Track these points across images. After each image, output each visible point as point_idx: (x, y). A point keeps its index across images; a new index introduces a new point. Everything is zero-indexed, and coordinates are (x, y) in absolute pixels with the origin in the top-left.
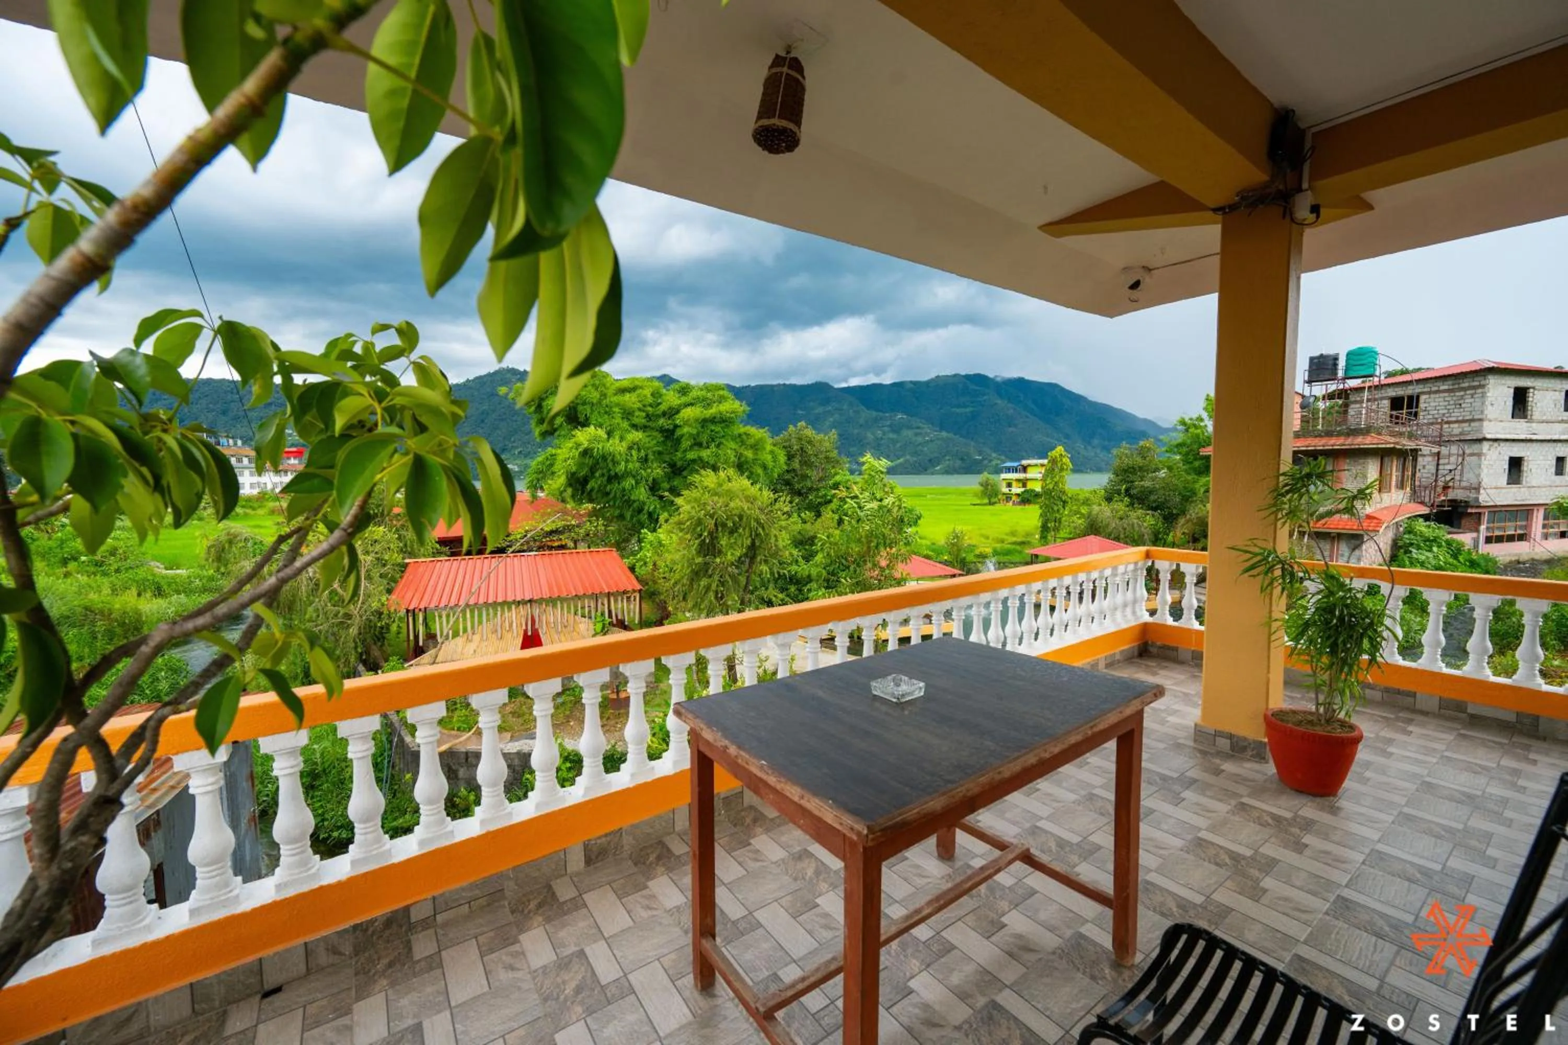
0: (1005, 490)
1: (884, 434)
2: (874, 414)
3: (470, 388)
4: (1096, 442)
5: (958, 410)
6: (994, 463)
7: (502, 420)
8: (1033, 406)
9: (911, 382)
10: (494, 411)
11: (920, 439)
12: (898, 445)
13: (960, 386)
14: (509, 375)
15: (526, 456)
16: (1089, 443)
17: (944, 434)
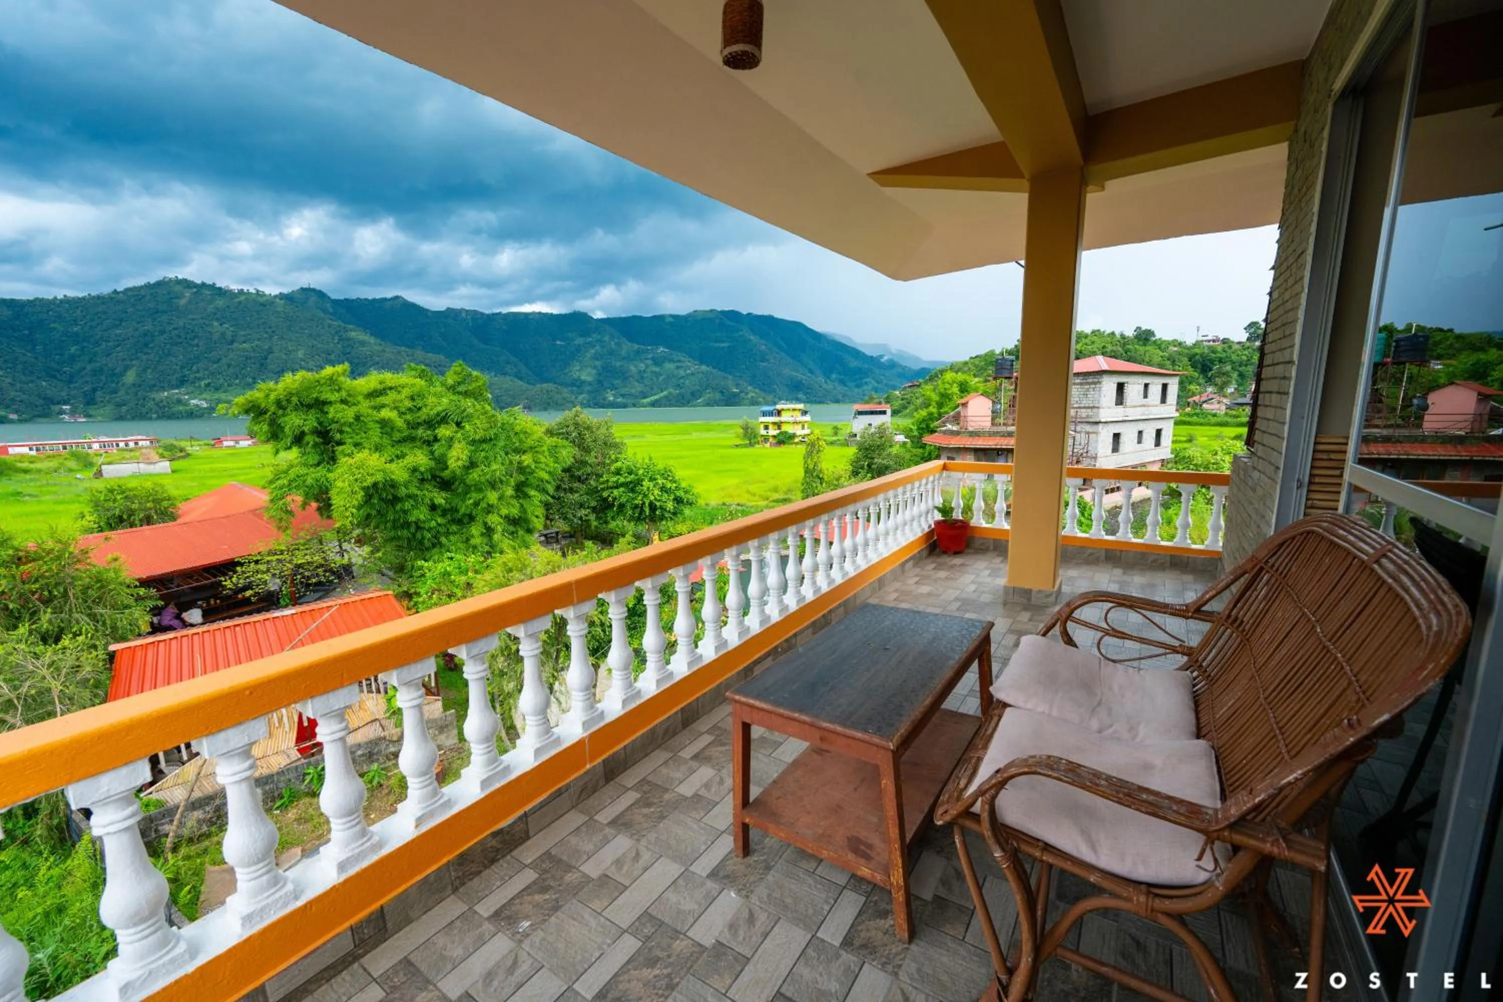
0: (763, 432)
1: (647, 366)
2: (636, 346)
3: (119, 302)
4: (834, 376)
5: (717, 345)
6: (750, 396)
7: (176, 344)
8: (782, 343)
9: (671, 316)
10: (162, 332)
11: (682, 373)
12: (661, 378)
13: (717, 321)
14: (178, 288)
15: (217, 389)
16: (829, 377)
17: (704, 368)
